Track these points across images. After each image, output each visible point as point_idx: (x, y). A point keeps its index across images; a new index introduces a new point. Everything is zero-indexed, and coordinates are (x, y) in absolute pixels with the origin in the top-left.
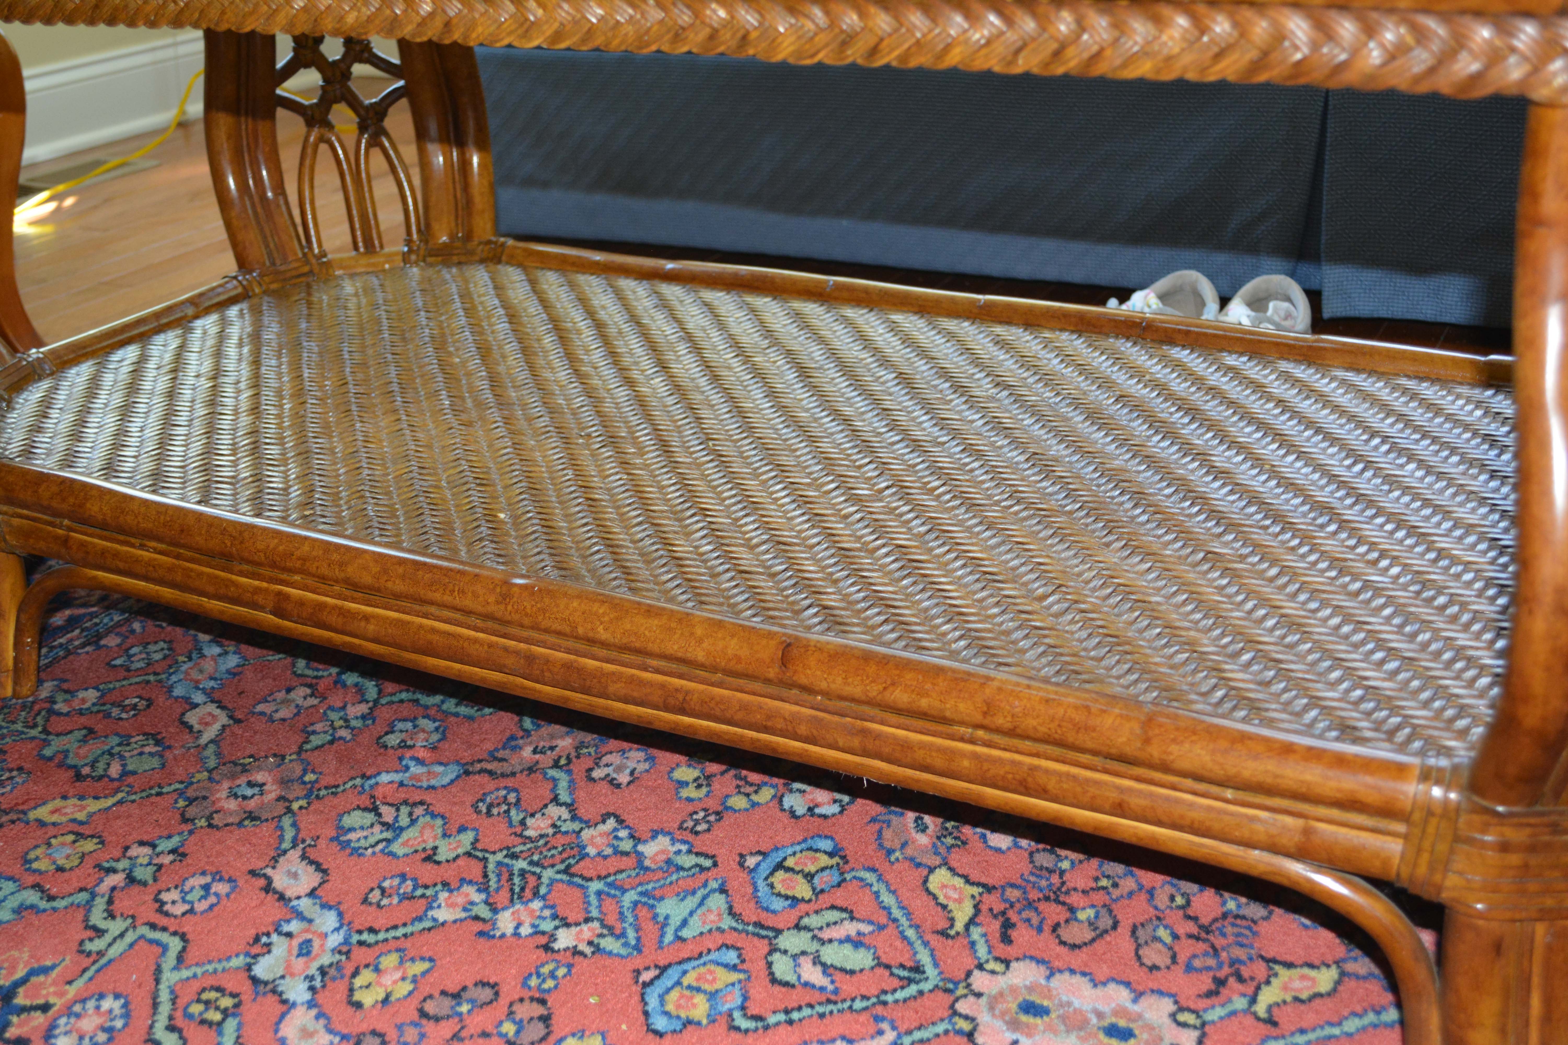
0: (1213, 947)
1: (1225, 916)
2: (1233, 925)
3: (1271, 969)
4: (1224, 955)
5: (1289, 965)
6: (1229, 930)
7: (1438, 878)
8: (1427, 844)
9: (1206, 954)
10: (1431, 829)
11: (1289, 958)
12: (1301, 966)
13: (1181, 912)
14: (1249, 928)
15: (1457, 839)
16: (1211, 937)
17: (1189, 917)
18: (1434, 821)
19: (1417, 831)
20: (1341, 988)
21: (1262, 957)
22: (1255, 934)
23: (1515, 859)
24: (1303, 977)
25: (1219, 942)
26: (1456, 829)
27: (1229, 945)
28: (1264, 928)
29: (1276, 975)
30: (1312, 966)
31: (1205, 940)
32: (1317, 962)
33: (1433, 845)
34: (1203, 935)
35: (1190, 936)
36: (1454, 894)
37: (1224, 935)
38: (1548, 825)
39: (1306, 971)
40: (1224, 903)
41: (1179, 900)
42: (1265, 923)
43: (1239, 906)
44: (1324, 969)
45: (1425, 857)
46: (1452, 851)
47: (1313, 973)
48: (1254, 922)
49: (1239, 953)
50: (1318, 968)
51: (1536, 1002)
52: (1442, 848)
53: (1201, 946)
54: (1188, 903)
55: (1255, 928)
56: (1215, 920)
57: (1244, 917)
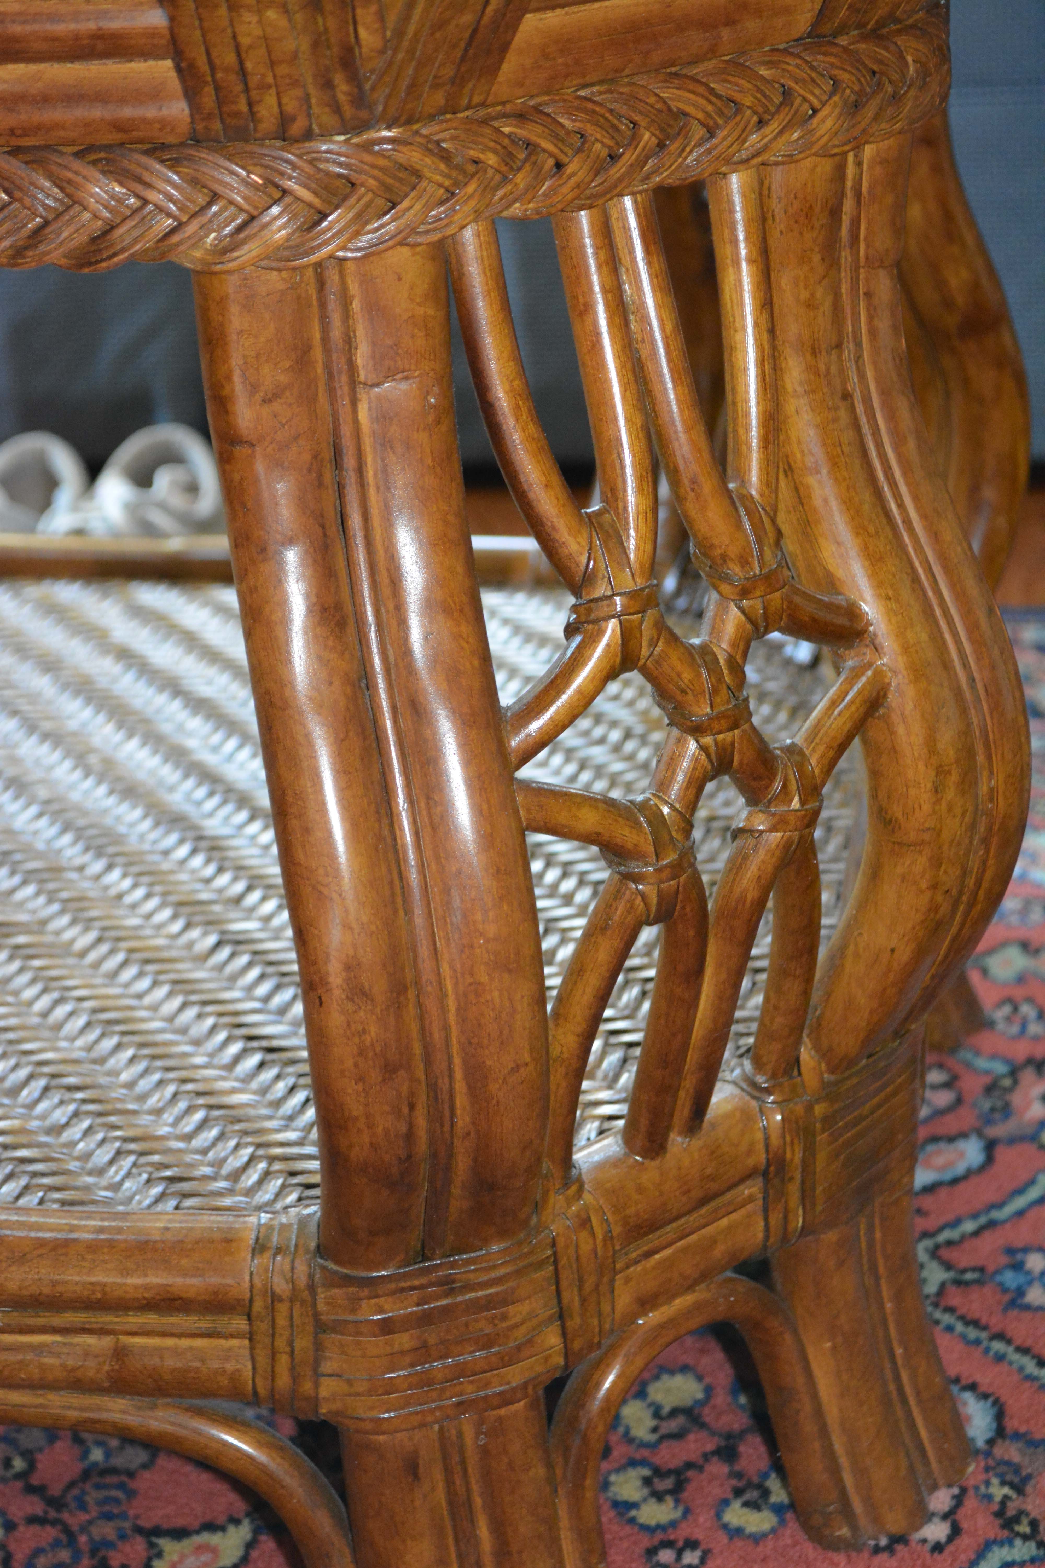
0: (67, 1530)
1: (86, 1474)
2: (98, 1487)
3: (152, 1545)
4: (83, 1539)
5: (180, 1534)
6: (93, 1496)
7: (307, 1387)
8: (281, 1343)
9: (56, 1544)
10: (282, 1321)
11: (179, 1522)
12: (198, 1532)
13: (19, 1484)
14: (122, 1486)
15: (321, 1327)
16: (65, 1516)
17: (30, 1489)
18: (283, 1309)
19: (263, 1326)
20: (254, 1554)
21: (139, 1530)
22: (131, 1494)
23: (404, 1340)
24: (200, 1549)
25: (74, 1519)
26: (316, 1315)
27: (90, 1522)
28: (144, 1481)
29: (160, 1555)
30: (211, 1527)
31: (54, 1523)
32: (221, 1520)
33: (291, 1343)
34: (53, 1514)
35: (32, 1520)
36: (337, 1406)
37: (83, 1506)
38: (439, 1283)
39: (206, 1537)
40: (85, 1454)
41: (19, 1464)
42: (147, 1474)
43: (108, 1454)
44: (231, 1529)
45: (284, 1360)
46: (319, 1347)
47: (215, 1539)
48: (131, 1474)
49: (107, 1530)
50: (223, 1529)
51: (484, 1531)
52: (303, 1343)
53: (51, 1533)
54: (32, 1466)
55: (132, 1485)
56: (72, 1484)
57: (114, 1471)
